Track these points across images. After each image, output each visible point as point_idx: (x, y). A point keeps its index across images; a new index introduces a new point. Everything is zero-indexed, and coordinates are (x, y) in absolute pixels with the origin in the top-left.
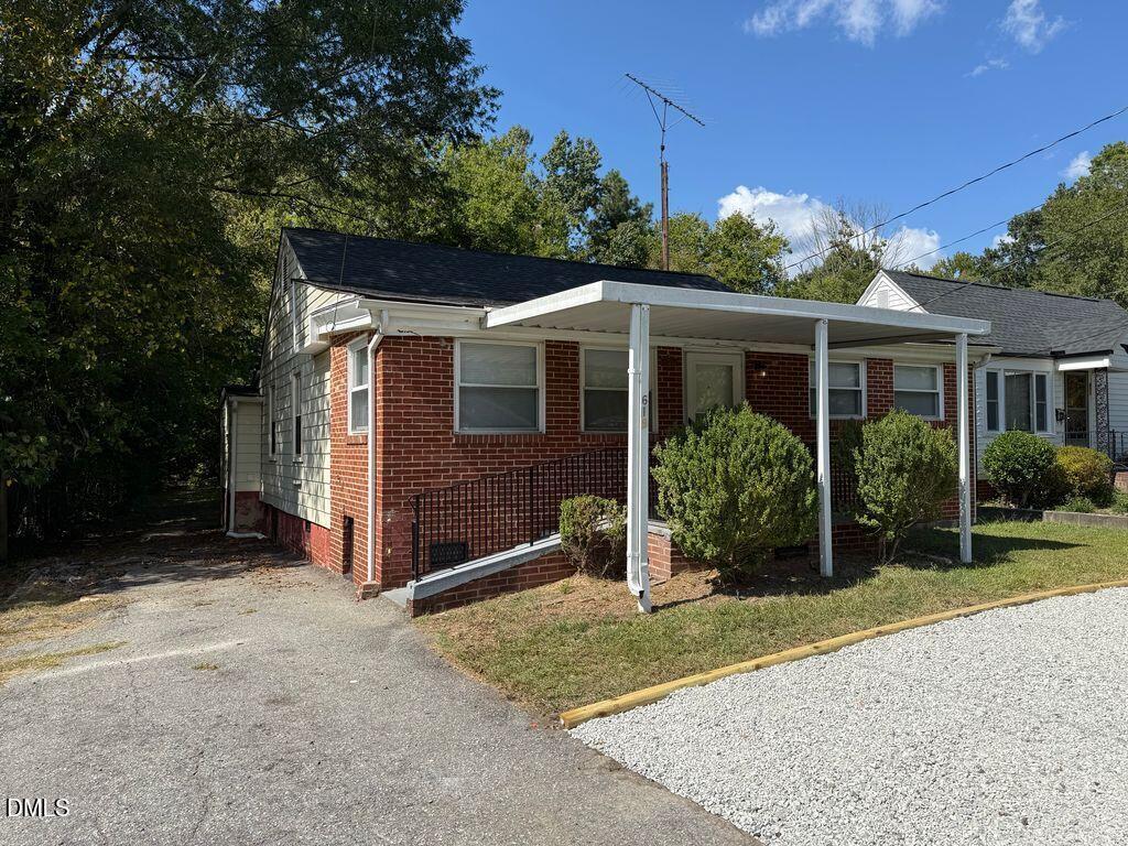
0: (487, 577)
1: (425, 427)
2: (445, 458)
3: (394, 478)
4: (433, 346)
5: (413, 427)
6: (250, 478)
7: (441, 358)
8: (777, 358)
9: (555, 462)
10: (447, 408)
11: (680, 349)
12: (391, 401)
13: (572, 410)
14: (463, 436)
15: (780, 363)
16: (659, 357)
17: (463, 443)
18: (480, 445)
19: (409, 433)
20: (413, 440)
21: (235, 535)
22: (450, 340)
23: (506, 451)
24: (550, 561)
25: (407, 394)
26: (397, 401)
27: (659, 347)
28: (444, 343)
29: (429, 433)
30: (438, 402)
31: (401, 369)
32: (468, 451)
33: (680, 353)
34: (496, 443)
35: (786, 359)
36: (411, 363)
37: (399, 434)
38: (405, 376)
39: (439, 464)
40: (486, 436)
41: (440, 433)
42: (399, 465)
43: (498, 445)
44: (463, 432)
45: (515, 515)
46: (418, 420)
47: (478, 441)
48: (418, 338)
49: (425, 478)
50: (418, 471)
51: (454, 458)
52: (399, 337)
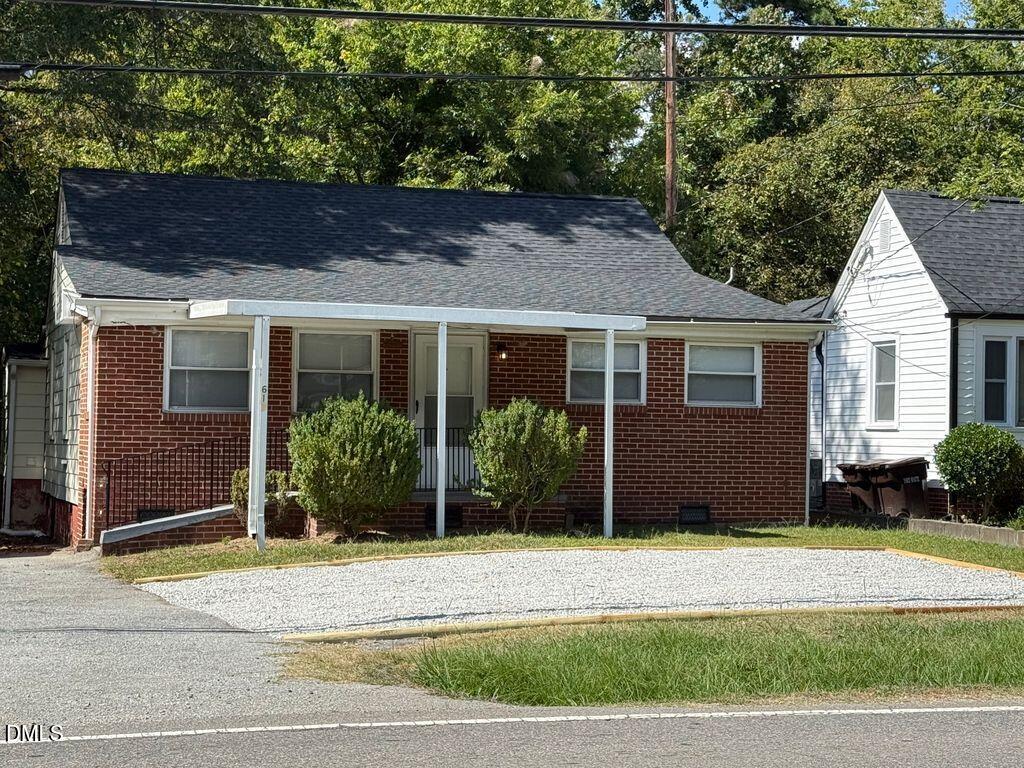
0: (166, 531)
1: (136, 406)
2: (154, 433)
3: (106, 450)
4: (145, 334)
5: (124, 405)
6: (31, 462)
7: (152, 345)
8: (528, 339)
9: (230, 440)
10: (157, 389)
11: (406, 331)
12: (105, 382)
13: (283, 392)
14: (171, 414)
15: (529, 344)
16: (382, 340)
17: (171, 420)
18: (188, 423)
19: (121, 411)
20: (124, 417)
21: (9, 532)
22: (161, 328)
23: (213, 429)
24: (225, 522)
25: (121, 377)
26: (111, 382)
27: (382, 330)
28: (155, 331)
29: (139, 411)
30: (149, 383)
31: (115, 355)
32: (176, 428)
33: (406, 336)
34: (203, 420)
35: (538, 340)
36: (124, 349)
37: (112, 411)
38: (119, 360)
39: (148, 439)
40: (193, 415)
41: (150, 411)
42: (111, 439)
43: (205, 423)
44: (172, 410)
45: (221, 487)
46: (129, 400)
47: (186, 419)
48: (132, 327)
49: (135, 450)
50: (128, 445)
51: (162, 434)
52: (115, 327)
